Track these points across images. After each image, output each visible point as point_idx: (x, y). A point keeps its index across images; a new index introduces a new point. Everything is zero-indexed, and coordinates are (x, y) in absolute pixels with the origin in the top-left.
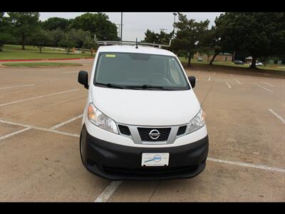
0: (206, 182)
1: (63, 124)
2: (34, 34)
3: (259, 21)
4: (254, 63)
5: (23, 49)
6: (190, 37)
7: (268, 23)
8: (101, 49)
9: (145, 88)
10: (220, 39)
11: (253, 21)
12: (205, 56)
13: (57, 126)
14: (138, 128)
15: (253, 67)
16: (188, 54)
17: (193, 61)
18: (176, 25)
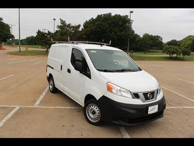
14: (143, 94)
18: (59, 27)
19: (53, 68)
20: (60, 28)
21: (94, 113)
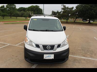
0: (69, 64)
1: (21, 43)
2: (14, 13)
3: (91, 7)
4: (89, 21)
5: (11, 18)
6: (67, 13)
7: (94, 7)
8: (32, 17)
9: (46, 31)
10: (77, 13)
11: (89, 7)
12: (73, 19)
13: (18, 44)
14: (43, 46)
15: (89, 22)
16: (67, 18)
17: (68, 21)
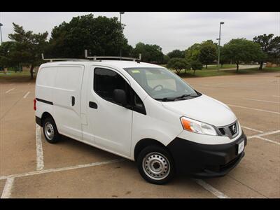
14: (229, 127)
18: (12, 36)
19: (51, 103)
20: (13, 38)
21: (157, 166)
